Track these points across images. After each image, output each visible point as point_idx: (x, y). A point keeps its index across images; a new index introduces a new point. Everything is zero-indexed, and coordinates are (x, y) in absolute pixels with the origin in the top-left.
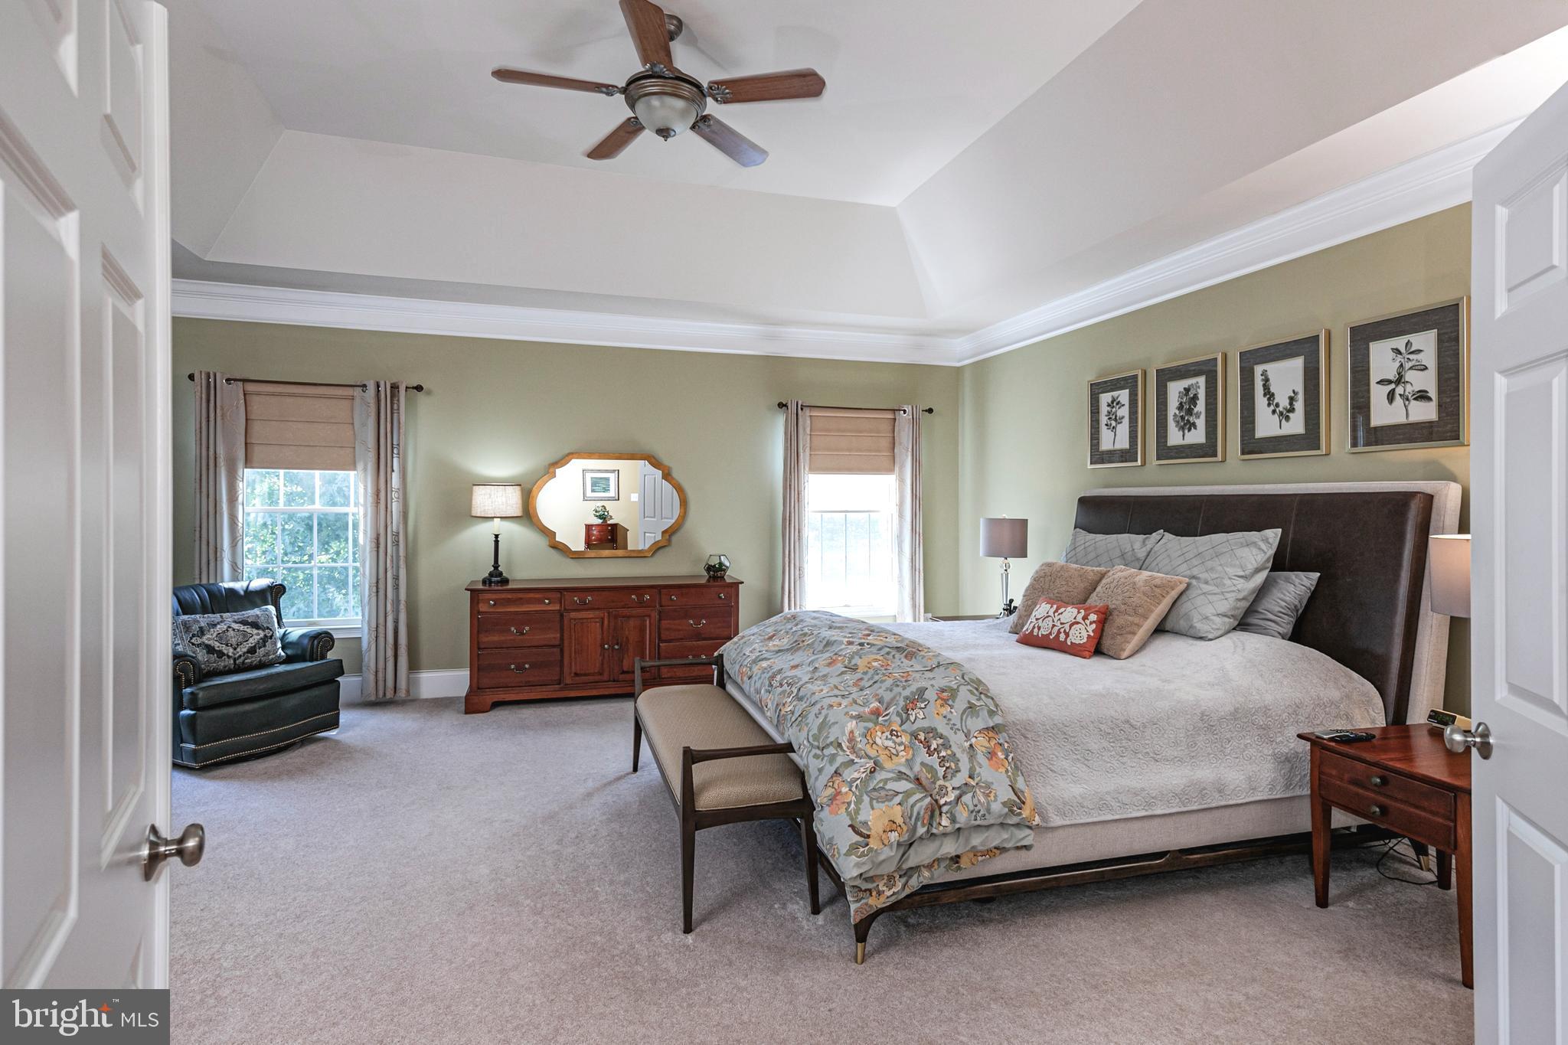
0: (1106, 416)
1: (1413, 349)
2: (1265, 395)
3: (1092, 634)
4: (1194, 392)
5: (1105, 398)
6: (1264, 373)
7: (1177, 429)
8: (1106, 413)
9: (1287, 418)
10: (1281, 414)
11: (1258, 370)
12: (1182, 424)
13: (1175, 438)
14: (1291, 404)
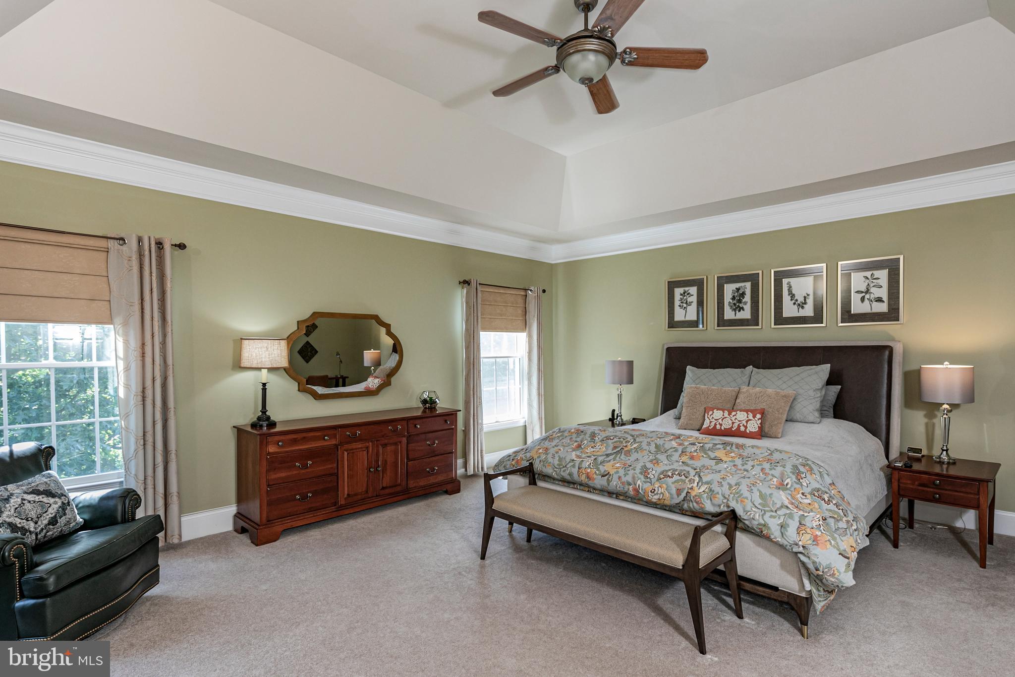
0: (679, 301)
1: (874, 277)
2: (789, 295)
3: (760, 426)
4: (743, 291)
5: (678, 291)
6: (789, 283)
7: (731, 310)
8: (679, 299)
9: (803, 307)
10: (799, 305)
11: (785, 281)
12: (735, 307)
13: (729, 314)
14: (805, 300)
